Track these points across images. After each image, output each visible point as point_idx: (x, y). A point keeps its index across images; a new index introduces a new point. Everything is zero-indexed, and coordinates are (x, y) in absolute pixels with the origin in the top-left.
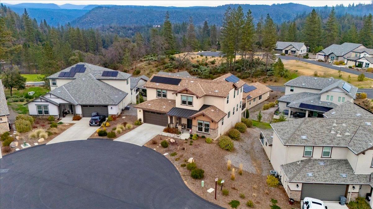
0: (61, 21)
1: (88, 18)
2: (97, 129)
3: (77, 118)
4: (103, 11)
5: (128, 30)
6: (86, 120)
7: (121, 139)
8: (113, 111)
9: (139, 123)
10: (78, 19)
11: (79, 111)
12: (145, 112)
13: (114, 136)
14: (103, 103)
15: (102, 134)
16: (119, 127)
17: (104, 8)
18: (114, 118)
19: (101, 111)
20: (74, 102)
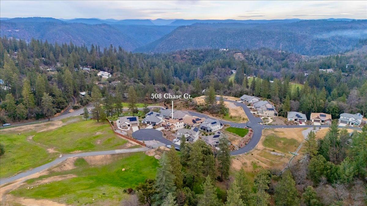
0: (153, 36)
1: (173, 36)
2: (153, 127)
3: (150, 124)
4: (185, 30)
5: (200, 53)
6: (152, 125)
7: (156, 129)
8: (157, 124)
9: (161, 127)
10: (165, 36)
11: (151, 123)
12: (162, 125)
13: (155, 128)
14: (155, 122)
15: (153, 128)
16: (157, 127)
17: (186, 27)
18: (157, 125)
19: (155, 124)
20: (150, 121)
